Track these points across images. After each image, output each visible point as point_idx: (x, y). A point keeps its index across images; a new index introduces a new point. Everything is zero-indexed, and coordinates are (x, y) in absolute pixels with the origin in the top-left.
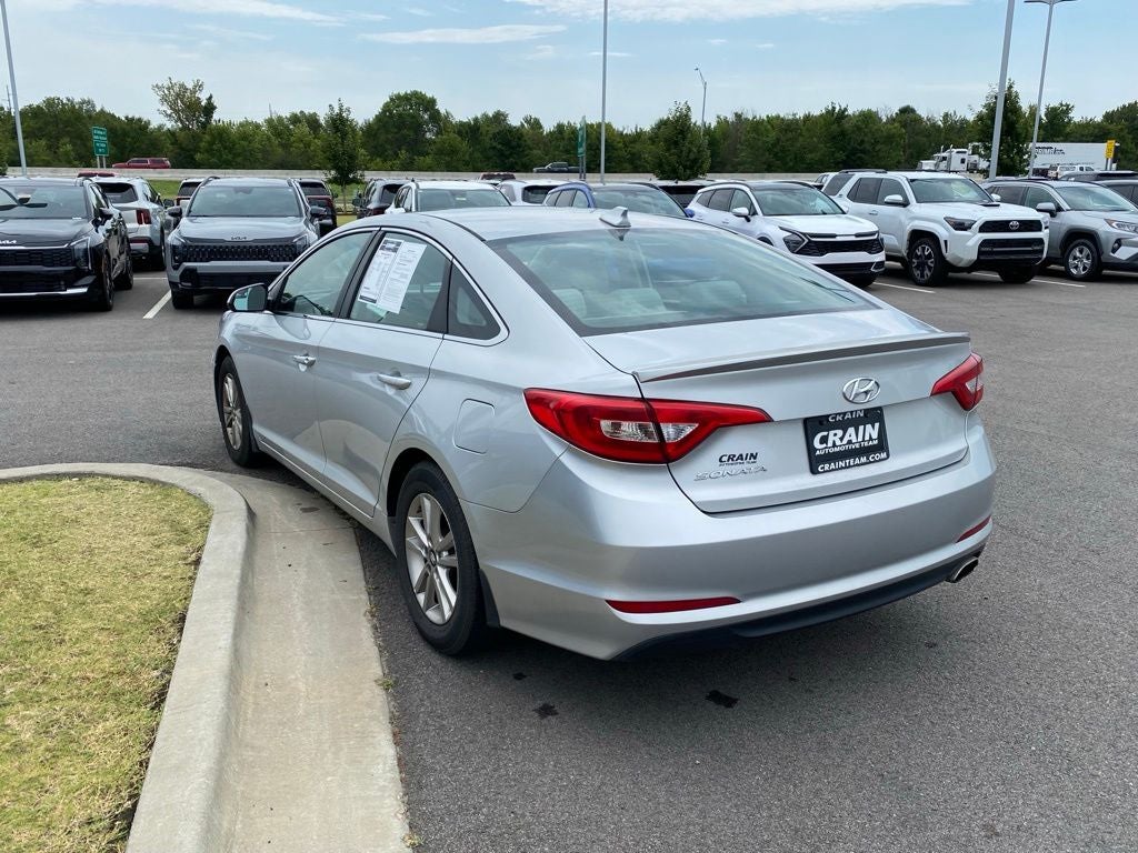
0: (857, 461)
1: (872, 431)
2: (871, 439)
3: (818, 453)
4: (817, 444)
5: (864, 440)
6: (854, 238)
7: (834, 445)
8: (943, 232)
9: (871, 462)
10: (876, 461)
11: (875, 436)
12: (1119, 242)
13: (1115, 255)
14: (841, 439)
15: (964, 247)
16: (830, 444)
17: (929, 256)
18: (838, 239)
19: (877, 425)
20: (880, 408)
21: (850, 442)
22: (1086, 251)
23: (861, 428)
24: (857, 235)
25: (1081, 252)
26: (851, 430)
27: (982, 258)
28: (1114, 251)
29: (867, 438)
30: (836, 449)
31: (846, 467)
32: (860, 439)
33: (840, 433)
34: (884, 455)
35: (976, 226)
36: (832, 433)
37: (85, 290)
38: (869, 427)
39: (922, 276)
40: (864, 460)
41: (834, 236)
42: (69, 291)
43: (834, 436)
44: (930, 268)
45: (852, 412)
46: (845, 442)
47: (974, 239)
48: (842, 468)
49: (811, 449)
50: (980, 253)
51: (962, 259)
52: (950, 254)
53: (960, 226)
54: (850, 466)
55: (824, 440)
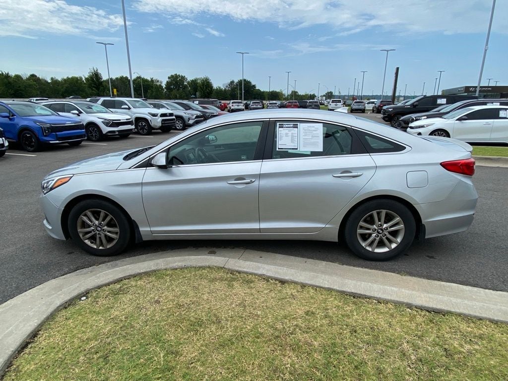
6: (126, 121)
8: (149, 117)
12: (189, 119)
13: (189, 122)
15: (157, 122)
17: (145, 125)
18: (121, 121)
22: (180, 122)
24: (127, 119)
25: (179, 122)
27: (163, 125)
28: (188, 121)
35: (159, 115)
39: (143, 132)
41: (120, 120)
44: (146, 129)
47: (160, 119)
50: (162, 124)
51: (156, 126)
52: (152, 124)
53: (154, 115)
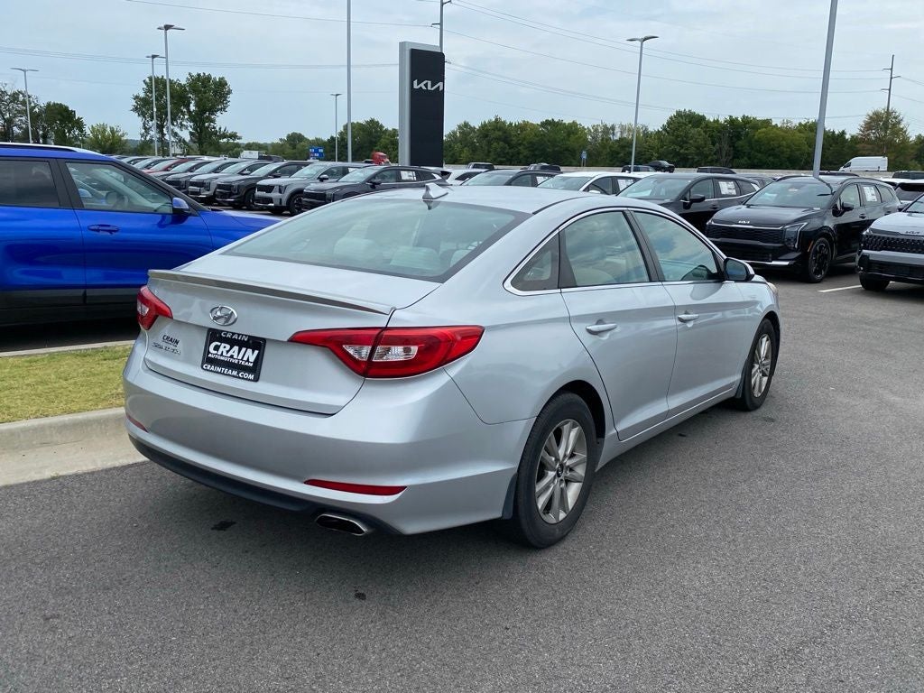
0: (230, 372)
1: (251, 355)
2: (248, 360)
3: (210, 355)
4: (211, 349)
5: (242, 359)
7: (222, 355)
9: (240, 378)
10: (243, 378)
11: (252, 359)
14: (228, 352)
16: (219, 353)
19: (256, 352)
20: (264, 340)
21: (232, 356)
23: (244, 349)
26: (236, 348)
29: (245, 359)
30: (222, 358)
31: (220, 373)
32: (240, 357)
33: (228, 347)
34: (251, 377)
36: (223, 345)
37: (787, 263)
38: (250, 351)
40: (235, 373)
42: (774, 263)
43: (224, 347)
45: (239, 335)
46: (229, 355)
48: (217, 372)
49: (207, 351)
54: (223, 374)
55: (217, 348)
